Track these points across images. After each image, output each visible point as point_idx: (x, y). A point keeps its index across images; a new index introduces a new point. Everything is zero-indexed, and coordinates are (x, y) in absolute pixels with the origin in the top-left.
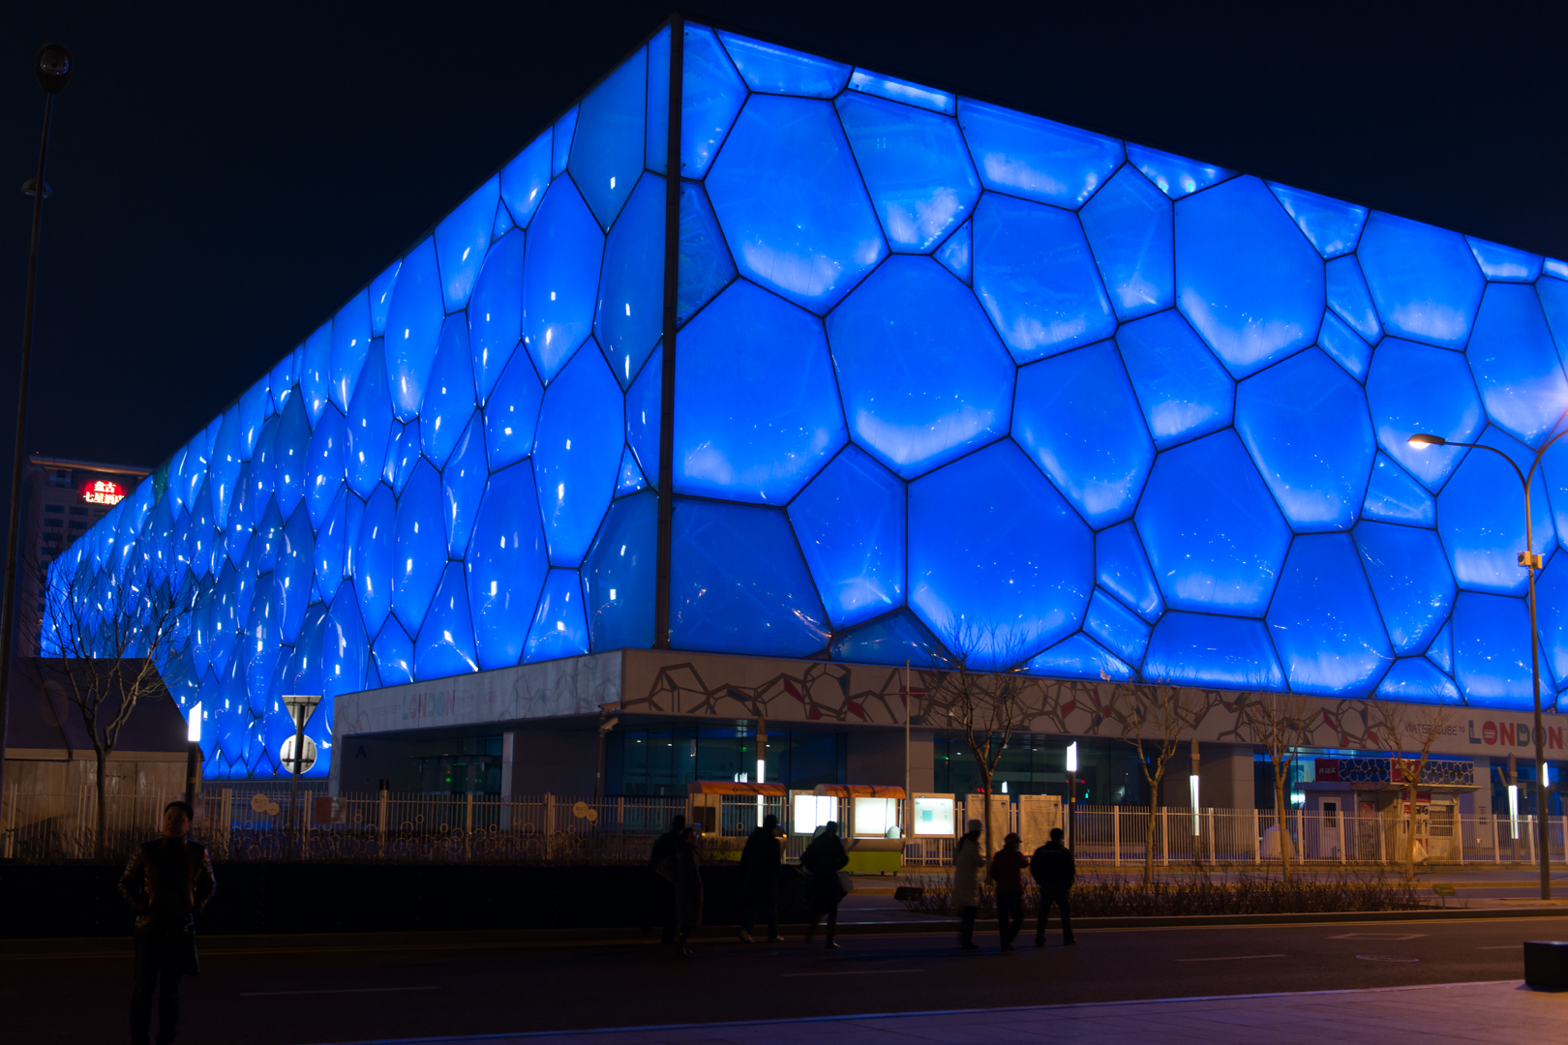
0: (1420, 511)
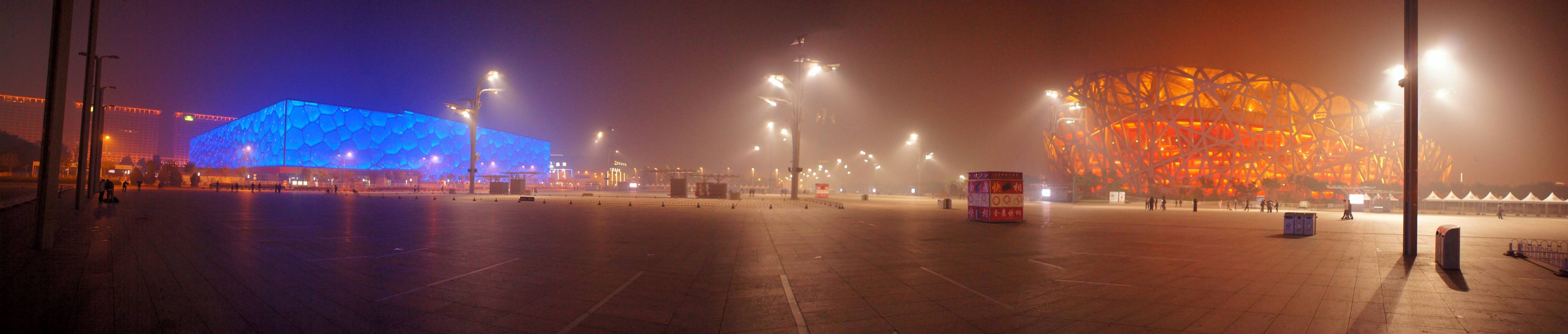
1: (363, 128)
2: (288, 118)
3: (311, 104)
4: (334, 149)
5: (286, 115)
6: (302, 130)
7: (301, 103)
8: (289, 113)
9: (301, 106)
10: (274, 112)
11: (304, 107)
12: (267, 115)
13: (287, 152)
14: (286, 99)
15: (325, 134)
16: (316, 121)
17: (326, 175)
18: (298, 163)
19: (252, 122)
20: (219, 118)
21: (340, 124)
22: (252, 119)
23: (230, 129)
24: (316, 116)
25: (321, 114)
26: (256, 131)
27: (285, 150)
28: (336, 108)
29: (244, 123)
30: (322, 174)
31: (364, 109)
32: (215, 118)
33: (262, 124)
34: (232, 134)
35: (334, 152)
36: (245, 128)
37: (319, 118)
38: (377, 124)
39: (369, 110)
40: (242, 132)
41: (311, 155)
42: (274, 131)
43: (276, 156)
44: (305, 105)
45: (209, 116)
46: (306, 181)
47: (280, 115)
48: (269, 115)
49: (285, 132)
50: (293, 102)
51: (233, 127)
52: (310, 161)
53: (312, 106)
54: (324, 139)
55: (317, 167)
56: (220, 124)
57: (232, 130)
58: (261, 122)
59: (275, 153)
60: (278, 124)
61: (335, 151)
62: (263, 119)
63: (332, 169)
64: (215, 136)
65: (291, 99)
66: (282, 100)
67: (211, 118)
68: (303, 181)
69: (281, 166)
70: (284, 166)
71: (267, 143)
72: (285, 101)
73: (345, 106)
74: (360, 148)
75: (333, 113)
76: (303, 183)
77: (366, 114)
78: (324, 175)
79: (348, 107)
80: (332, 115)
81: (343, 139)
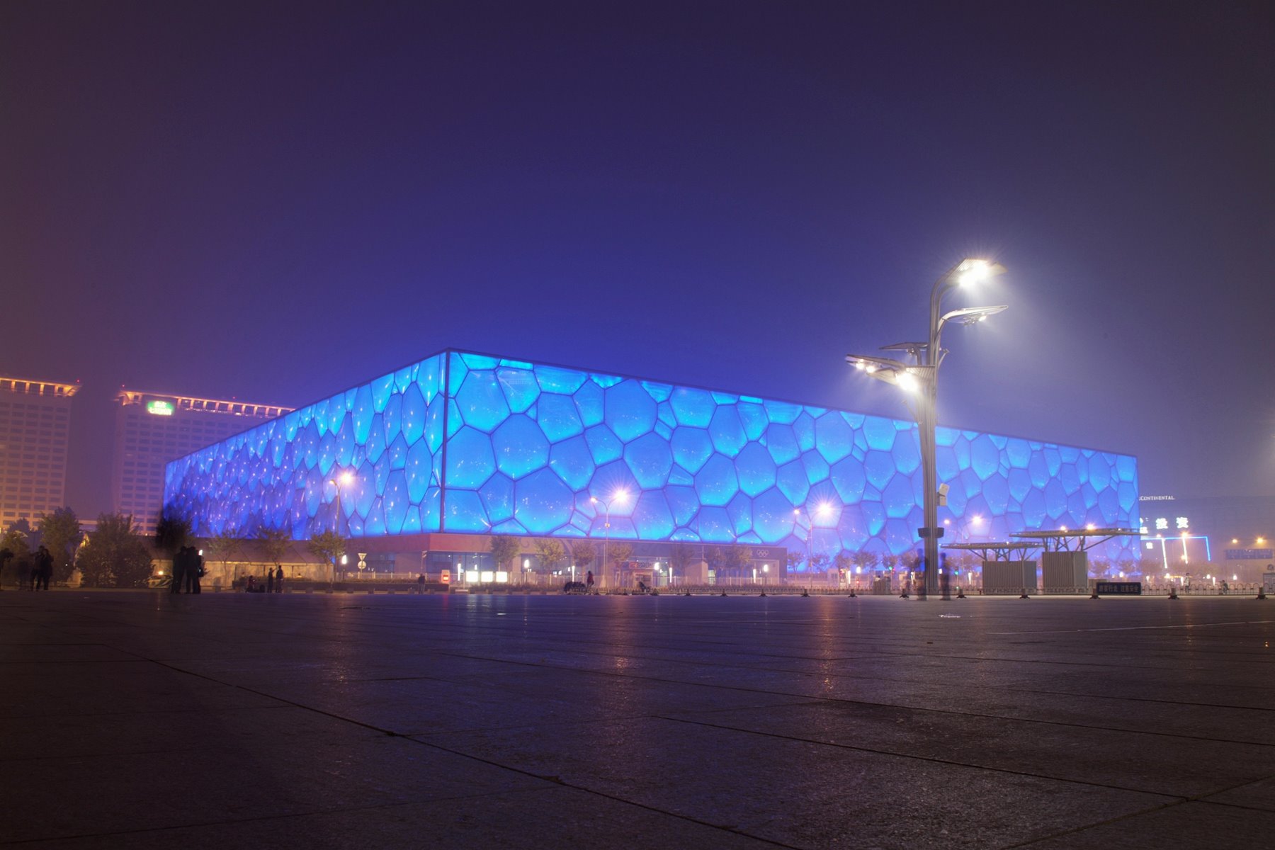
0: (689, 481)
1: (653, 431)
2: (452, 402)
3: (514, 364)
4: (578, 484)
5: (446, 395)
6: (491, 434)
7: (489, 363)
8: (453, 389)
9: (490, 370)
10: (414, 384)
11: (495, 374)
12: (392, 395)
13: (449, 495)
14: (449, 350)
15: (551, 445)
16: (527, 410)
17: (559, 555)
18: (481, 523)
19: (349, 414)
20: (249, 410)
21: (592, 417)
22: (349, 405)
23: (284, 435)
24: (529, 398)
25: (542, 392)
26: (361, 436)
27: (443, 489)
28: (583, 377)
29: (327, 418)
30: (546, 552)
31: (656, 379)
32: (237, 408)
33: (380, 417)
34: (289, 448)
35: (575, 493)
36: (328, 431)
37: (536, 403)
38: (687, 418)
39: (668, 383)
40: (320, 441)
41: (514, 501)
42: (411, 436)
43: (419, 505)
44: (499, 366)
45: (218, 403)
46: (502, 570)
47: (429, 396)
48: (399, 393)
49: (446, 440)
50: (467, 357)
51: (292, 430)
52: (512, 519)
53: (517, 369)
54: (549, 461)
55: (530, 535)
56: (255, 424)
57: (290, 439)
58: (376, 414)
59: (416, 497)
60: (426, 420)
61: (580, 491)
62: (380, 405)
63: (570, 539)
64: (241, 453)
65: (461, 351)
66: (439, 353)
67: (224, 407)
68: (495, 572)
69: (434, 532)
70: (441, 530)
71: (391, 471)
72: (444, 355)
73: (603, 372)
74: (645, 483)
75: (574, 390)
76: (495, 577)
77: (660, 393)
78: (552, 554)
79: (614, 374)
80: (572, 396)
81: (600, 459)
